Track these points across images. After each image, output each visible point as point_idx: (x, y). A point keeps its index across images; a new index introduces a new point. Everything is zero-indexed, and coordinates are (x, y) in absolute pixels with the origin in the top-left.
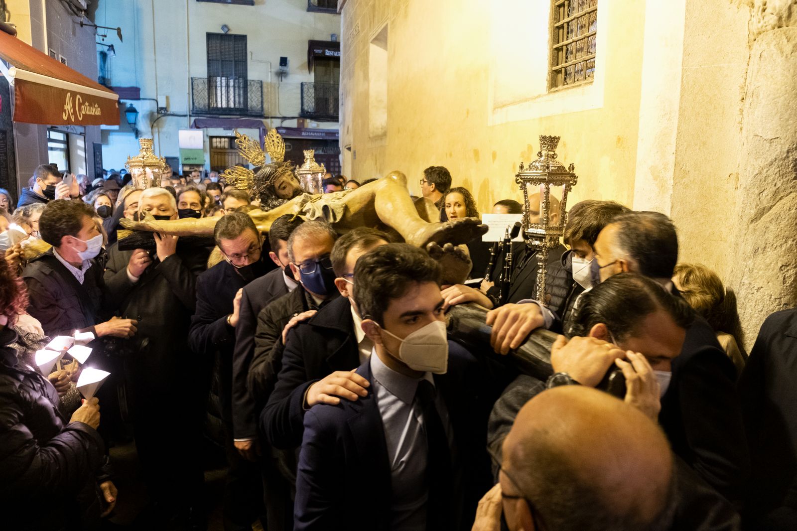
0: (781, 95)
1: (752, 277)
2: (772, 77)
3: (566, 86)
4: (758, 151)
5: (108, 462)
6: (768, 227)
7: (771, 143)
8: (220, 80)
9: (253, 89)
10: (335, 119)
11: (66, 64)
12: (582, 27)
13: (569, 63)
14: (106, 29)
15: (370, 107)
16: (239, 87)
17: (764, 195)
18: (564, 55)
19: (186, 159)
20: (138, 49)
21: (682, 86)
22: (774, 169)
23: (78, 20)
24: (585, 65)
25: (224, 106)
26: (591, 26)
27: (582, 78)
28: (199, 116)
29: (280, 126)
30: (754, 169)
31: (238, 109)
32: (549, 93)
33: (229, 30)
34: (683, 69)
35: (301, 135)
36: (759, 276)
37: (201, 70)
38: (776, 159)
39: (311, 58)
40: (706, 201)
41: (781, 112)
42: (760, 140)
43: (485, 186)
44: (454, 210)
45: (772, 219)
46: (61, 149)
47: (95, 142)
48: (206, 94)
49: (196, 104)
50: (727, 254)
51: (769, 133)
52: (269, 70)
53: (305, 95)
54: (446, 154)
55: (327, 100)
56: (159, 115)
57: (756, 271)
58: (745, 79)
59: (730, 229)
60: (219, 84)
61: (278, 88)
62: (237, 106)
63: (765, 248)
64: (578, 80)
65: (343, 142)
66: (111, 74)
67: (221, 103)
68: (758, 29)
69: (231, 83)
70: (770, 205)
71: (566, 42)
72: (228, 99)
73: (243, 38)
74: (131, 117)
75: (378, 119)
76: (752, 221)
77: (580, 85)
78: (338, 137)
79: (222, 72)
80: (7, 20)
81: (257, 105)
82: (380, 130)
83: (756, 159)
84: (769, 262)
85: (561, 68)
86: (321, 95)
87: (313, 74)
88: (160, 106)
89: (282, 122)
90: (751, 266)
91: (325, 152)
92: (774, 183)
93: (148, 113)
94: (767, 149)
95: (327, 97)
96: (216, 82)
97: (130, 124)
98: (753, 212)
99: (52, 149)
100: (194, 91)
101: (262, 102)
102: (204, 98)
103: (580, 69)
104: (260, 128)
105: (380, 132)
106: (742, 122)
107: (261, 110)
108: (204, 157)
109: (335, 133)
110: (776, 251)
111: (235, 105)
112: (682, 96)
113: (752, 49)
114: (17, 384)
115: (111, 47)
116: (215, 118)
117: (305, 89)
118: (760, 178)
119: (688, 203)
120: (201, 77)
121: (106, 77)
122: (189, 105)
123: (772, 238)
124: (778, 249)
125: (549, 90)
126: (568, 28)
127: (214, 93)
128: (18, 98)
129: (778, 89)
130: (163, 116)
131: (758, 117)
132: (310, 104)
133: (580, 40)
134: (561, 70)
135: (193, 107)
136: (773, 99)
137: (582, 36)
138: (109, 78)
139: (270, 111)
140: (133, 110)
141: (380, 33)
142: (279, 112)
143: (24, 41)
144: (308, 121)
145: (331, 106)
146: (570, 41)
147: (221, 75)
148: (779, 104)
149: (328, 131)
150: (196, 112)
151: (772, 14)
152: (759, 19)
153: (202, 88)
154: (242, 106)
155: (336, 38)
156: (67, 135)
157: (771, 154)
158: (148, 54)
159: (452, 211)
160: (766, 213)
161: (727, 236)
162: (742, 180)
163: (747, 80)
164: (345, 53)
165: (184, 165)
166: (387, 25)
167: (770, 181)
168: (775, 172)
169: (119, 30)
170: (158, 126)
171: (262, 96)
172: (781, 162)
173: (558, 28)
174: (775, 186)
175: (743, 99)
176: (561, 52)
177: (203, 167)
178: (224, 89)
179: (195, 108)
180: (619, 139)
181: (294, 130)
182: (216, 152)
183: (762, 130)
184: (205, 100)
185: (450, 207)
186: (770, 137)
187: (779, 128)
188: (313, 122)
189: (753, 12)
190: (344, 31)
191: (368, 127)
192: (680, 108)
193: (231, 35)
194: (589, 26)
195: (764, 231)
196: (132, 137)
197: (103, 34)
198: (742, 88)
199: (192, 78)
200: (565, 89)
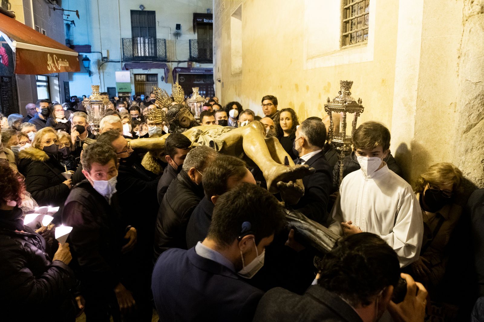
0: (482, 56)
1: (464, 167)
2: (477, 44)
3: (351, 45)
4: (468, 90)
5: (80, 284)
6: (474, 136)
7: (476, 85)
8: (139, 39)
9: (160, 44)
10: (211, 61)
11: (46, 35)
12: (361, 8)
13: (353, 31)
14: (69, 12)
15: (232, 55)
16: (151, 43)
17: (472, 117)
18: (350, 26)
19: (120, 89)
20: (89, 21)
21: (421, 49)
22: (478, 101)
23: (52, 6)
24: (363, 32)
25: (143, 55)
26: (366, 8)
27: (361, 40)
28: (127, 62)
29: (177, 67)
30: (465, 101)
31: (151, 57)
32: (341, 49)
33: (144, 8)
34: (422, 39)
35: (190, 72)
36: (469, 166)
37: (128, 33)
38: (479, 95)
39: (195, 24)
40: (436, 119)
41: (482, 66)
42: (469, 83)
43: (302, 106)
44: (286, 122)
45: (477, 132)
46: (45, 86)
47: (65, 81)
48: (132, 48)
49: (125, 55)
50: (449, 152)
51: (475, 79)
52: (170, 32)
53: (192, 47)
54: (279, 86)
55: (205, 50)
56: (103, 62)
57: (466, 163)
58: (461, 45)
59: (451, 137)
60: (139, 41)
61: (175, 43)
62: (150, 55)
63: (472, 149)
64: (358, 42)
65: (216, 77)
66: (73, 38)
67: (141, 53)
68: (469, 14)
69: (147, 41)
70: (475, 123)
71: (351, 18)
72: (145, 51)
73: (153, 13)
74: (86, 63)
75: (237, 63)
76: (464, 133)
77: (360, 45)
78: (213, 72)
79: (141, 34)
80: (9, 8)
81: (163, 54)
82: (238, 70)
83: (467, 95)
84: (475, 158)
85: (348, 34)
86: (202, 47)
87: (196, 34)
88: (103, 56)
89: (178, 64)
90: (464, 160)
91: (205, 82)
92: (478, 109)
93: (96, 61)
94: (474, 88)
95: (206, 48)
96: (137, 41)
97: (85, 68)
98: (465, 127)
99: (39, 86)
100: (124, 46)
101: (166, 52)
102: (130, 51)
103: (360, 34)
104: (165, 68)
105: (238, 71)
106: (459, 71)
107: (165, 57)
108: (131, 87)
109: (211, 70)
110: (479, 151)
111: (149, 54)
112: (421, 55)
113: (465, 26)
114: (23, 244)
115: (73, 22)
116: (137, 62)
117: (192, 44)
118: (469, 106)
119: (425, 121)
120: (128, 38)
121: (70, 39)
122: (121, 55)
123: (477, 143)
124: (480, 149)
125: (341, 47)
126: (352, 9)
127: (136, 47)
128: (18, 59)
129: (481, 52)
130: (106, 62)
131: (468, 69)
132: (195, 53)
133: (360, 17)
134: (348, 35)
135: (124, 57)
136: (478, 58)
137: (361, 15)
138: (72, 40)
139: (170, 57)
140: (87, 59)
141: (237, 10)
142: (176, 58)
143: (20, 22)
144: (194, 63)
145: (208, 53)
146: (354, 17)
147: (140, 36)
148: (482, 61)
149: (207, 69)
150: (125, 59)
151: (477, 5)
152: (469, 8)
153: (129, 44)
154: (153, 55)
155: (210, 12)
156: (48, 78)
157: (476, 92)
158: (95, 25)
159: (284, 123)
160: (473, 128)
161: (449, 141)
162: (458, 108)
163: (462, 45)
164: (216, 21)
165: (119, 93)
166: (241, 5)
167: (475, 108)
168: (479, 103)
169: (77, 12)
170: (103, 69)
171: (165, 49)
172: (482, 97)
173: (347, 9)
174: (479, 111)
175: (459, 57)
176: (348, 24)
177: (130, 94)
178: (142, 45)
179: (125, 57)
180: (383, 81)
181: (186, 69)
182: (138, 84)
183: (471, 77)
184: (131, 52)
185: (283, 120)
186: (475, 81)
187: (481, 76)
188: (197, 63)
189: (466, 3)
190: (215, 8)
191: (231, 68)
192: (420, 63)
193: (146, 11)
194: (365, 8)
195: (472, 138)
196: (87, 76)
197: (68, 14)
198: (459, 50)
199: (122, 39)
200: (351, 47)
